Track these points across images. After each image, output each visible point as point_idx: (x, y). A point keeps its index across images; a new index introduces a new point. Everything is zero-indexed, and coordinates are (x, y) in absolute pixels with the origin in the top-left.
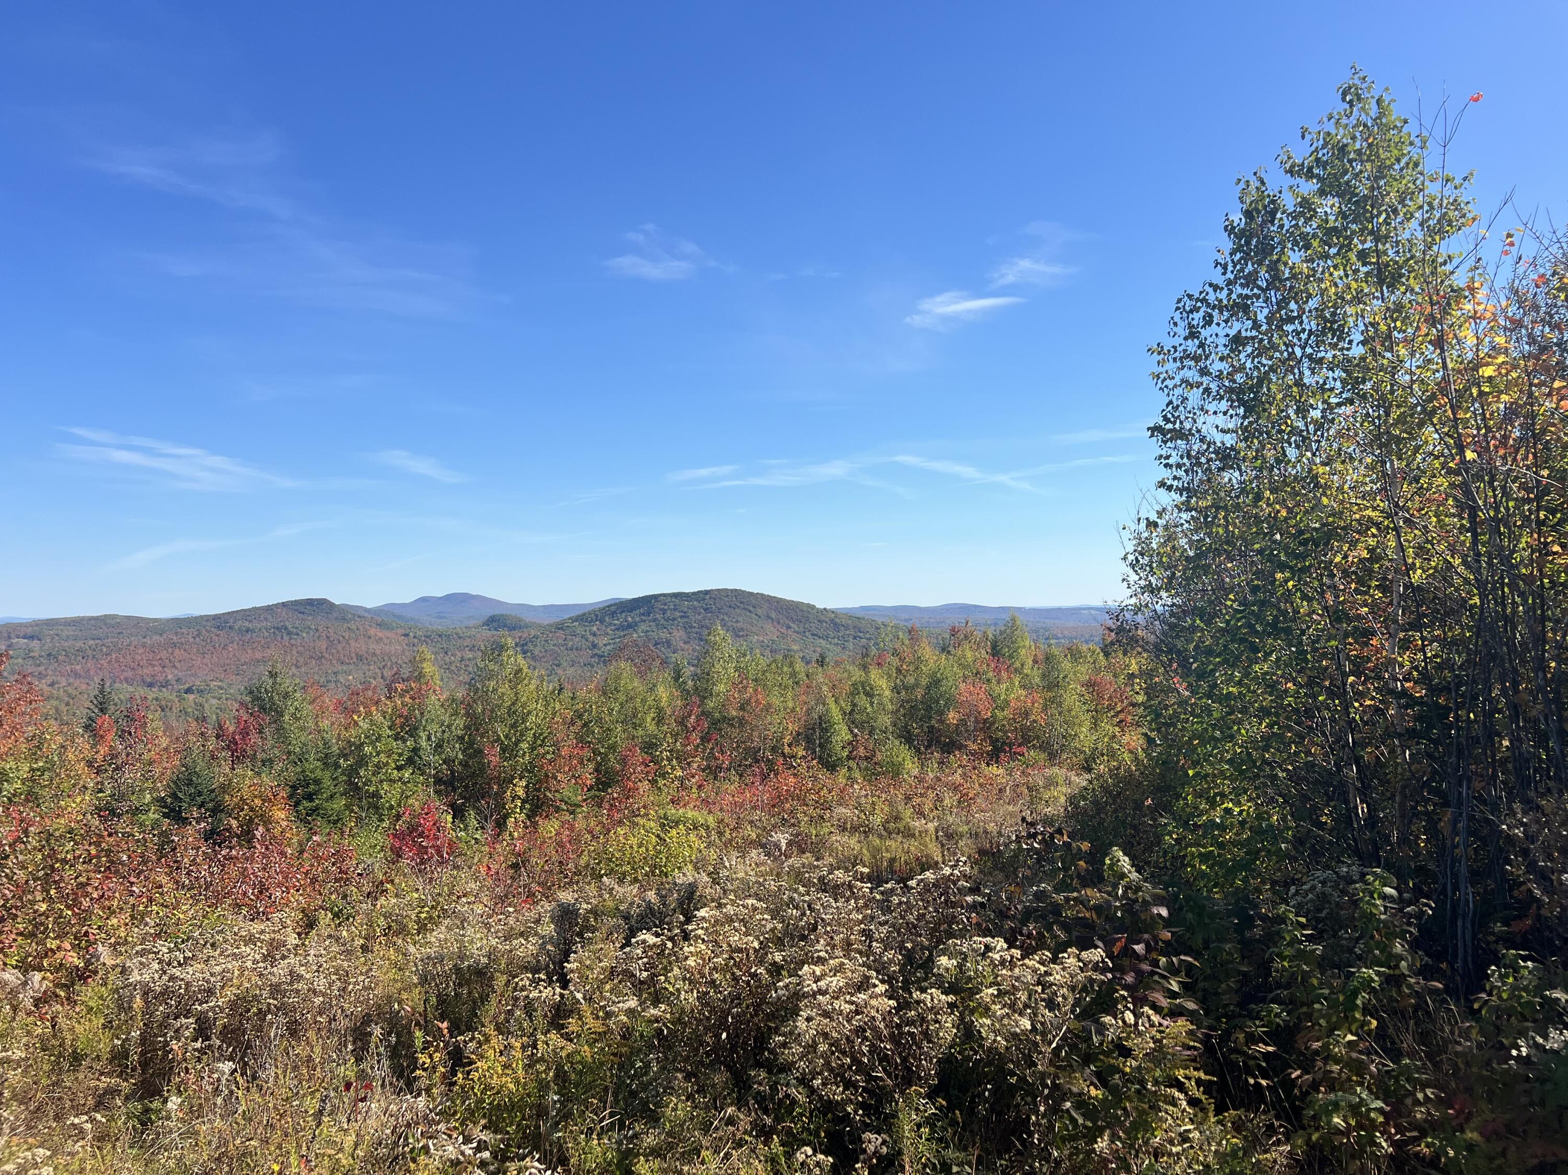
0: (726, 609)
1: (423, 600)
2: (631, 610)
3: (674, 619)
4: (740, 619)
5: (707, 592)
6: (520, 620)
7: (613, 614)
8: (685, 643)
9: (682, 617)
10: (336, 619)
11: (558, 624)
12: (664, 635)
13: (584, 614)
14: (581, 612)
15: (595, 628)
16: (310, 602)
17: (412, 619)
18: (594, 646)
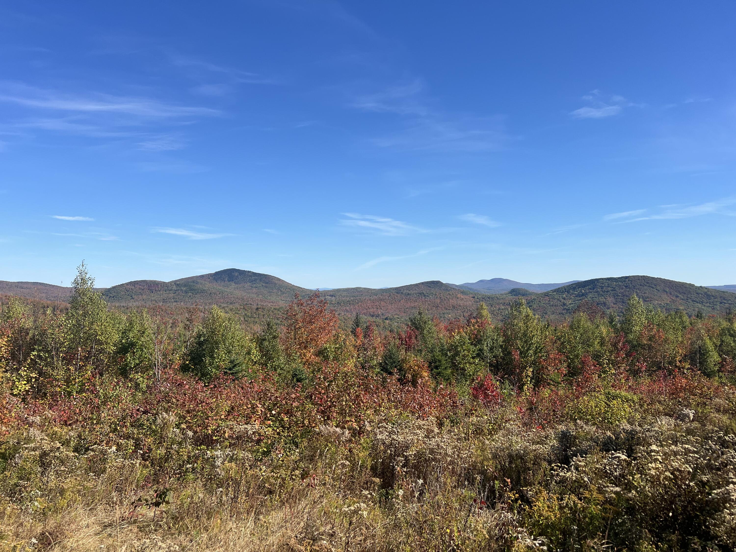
0: (638, 287)
1: (481, 281)
2: (584, 286)
3: (608, 292)
4: (647, 292)
5: (626, 277)
6: (527, 291)
7: (574, 289)
8: (614, 304)
9: (612, 290)
10: (444, 290)
11: (545, 293)
12: (602, 299)
13: (559, 289)
14: (557, 287)
15: (564, 296)
16: (433, 282)
17: (476, 290)
18: (564, 304)
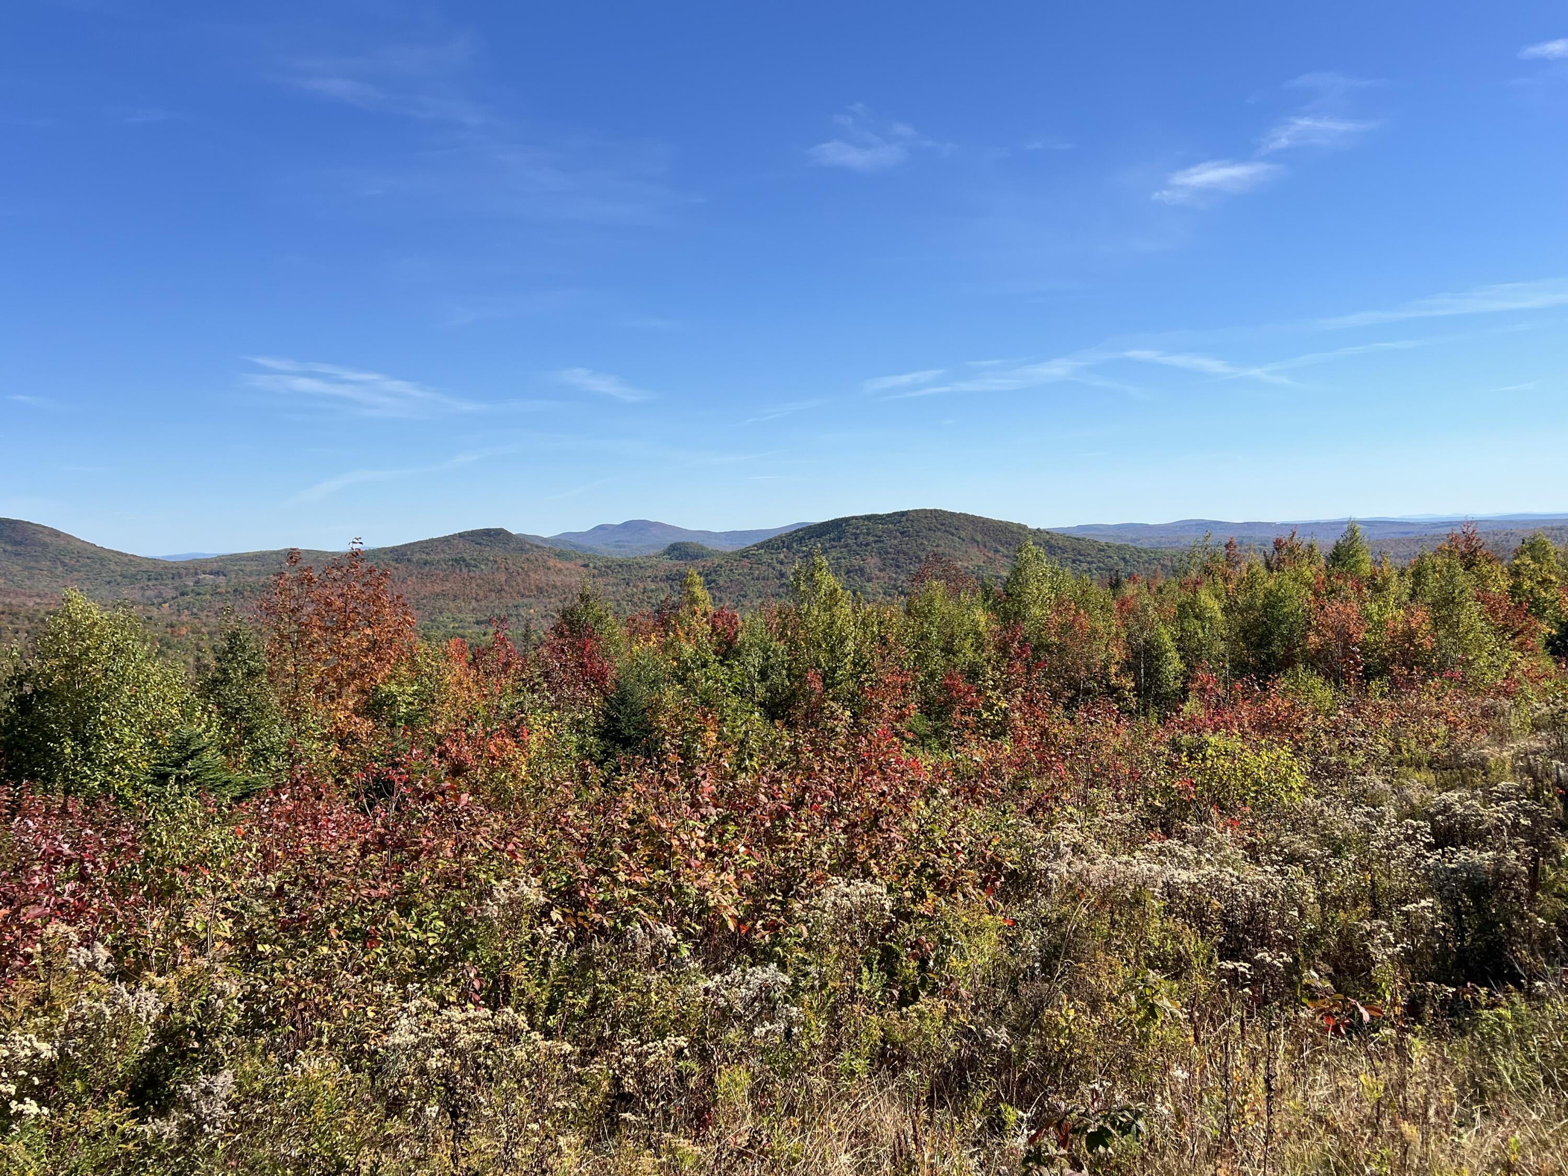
0: (925, 532)
1: (601, 528)
2: (820, 535)
3: (867, 545)
4: (941, 542)
5: (903, 514)
6: (703, 548)
7: (801, 540)
8: (880, 570)
9: (876, 542)
10: (514, 549)
11: (743, 551)
12: (856, 562)
13: (770, 541)
14: (766, 539)
15: (782, 556)
16: (487, 533)
17: (590, 549)
18: (782, 575)
